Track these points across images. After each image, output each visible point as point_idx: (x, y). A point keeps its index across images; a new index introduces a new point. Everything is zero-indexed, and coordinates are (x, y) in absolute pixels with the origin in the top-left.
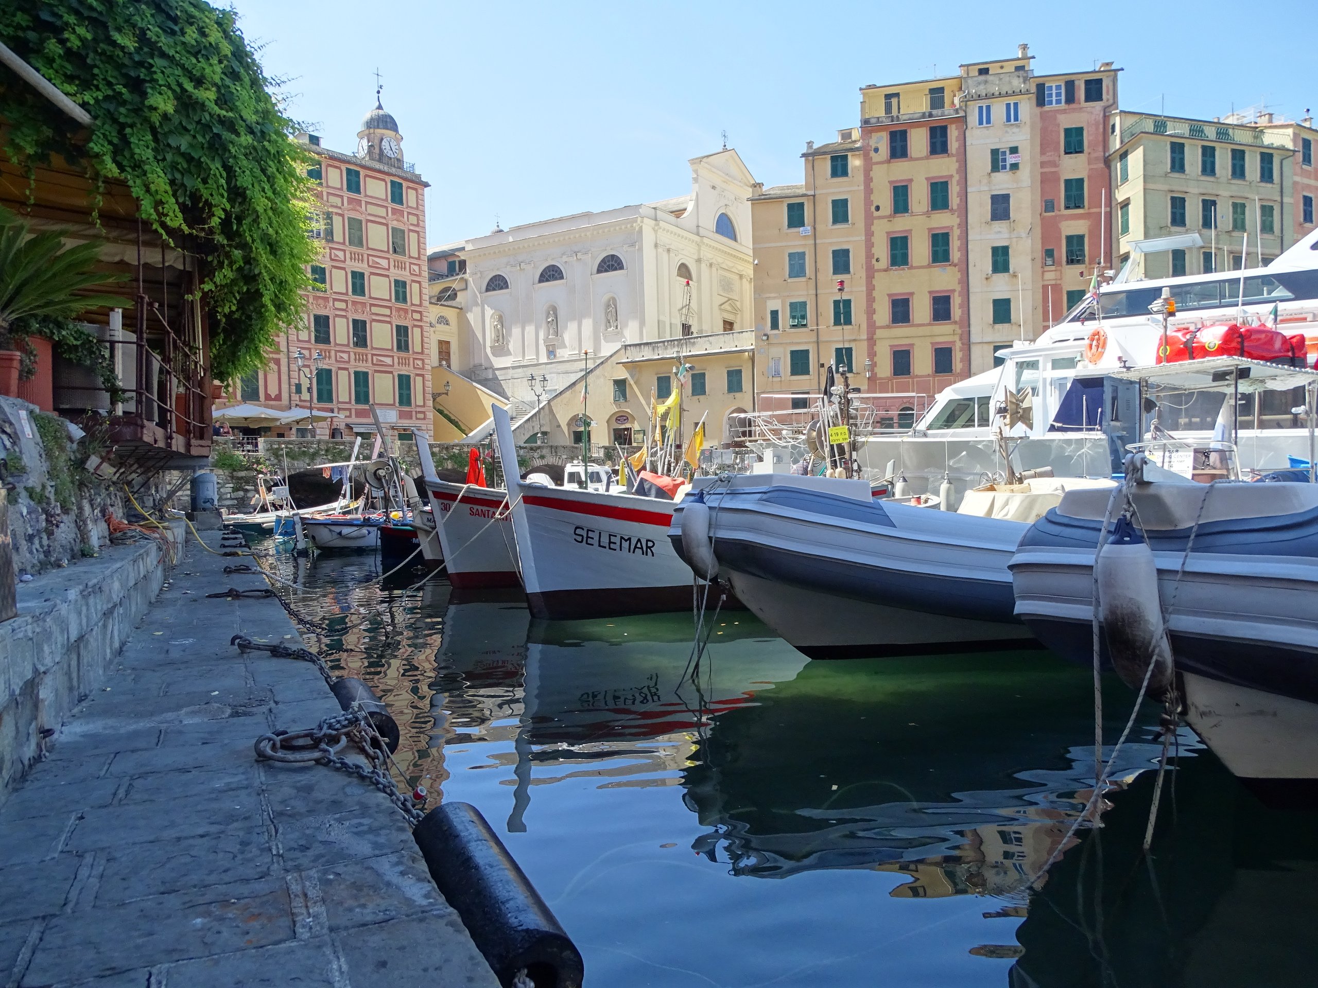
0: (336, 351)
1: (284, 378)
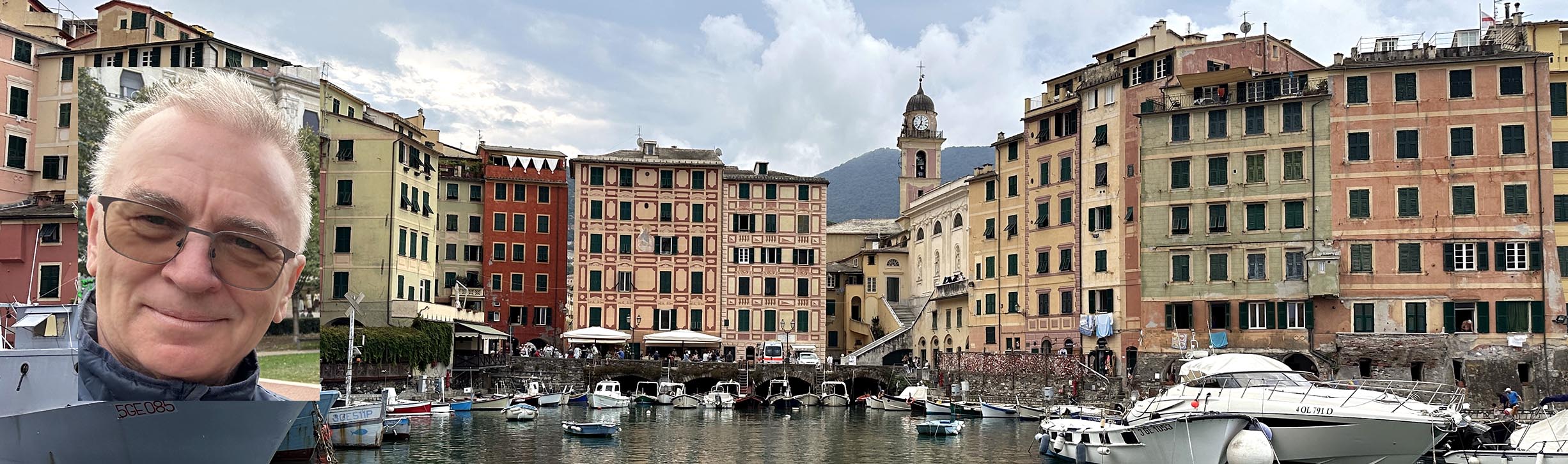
0: (753, 299)
1: (718, 316)
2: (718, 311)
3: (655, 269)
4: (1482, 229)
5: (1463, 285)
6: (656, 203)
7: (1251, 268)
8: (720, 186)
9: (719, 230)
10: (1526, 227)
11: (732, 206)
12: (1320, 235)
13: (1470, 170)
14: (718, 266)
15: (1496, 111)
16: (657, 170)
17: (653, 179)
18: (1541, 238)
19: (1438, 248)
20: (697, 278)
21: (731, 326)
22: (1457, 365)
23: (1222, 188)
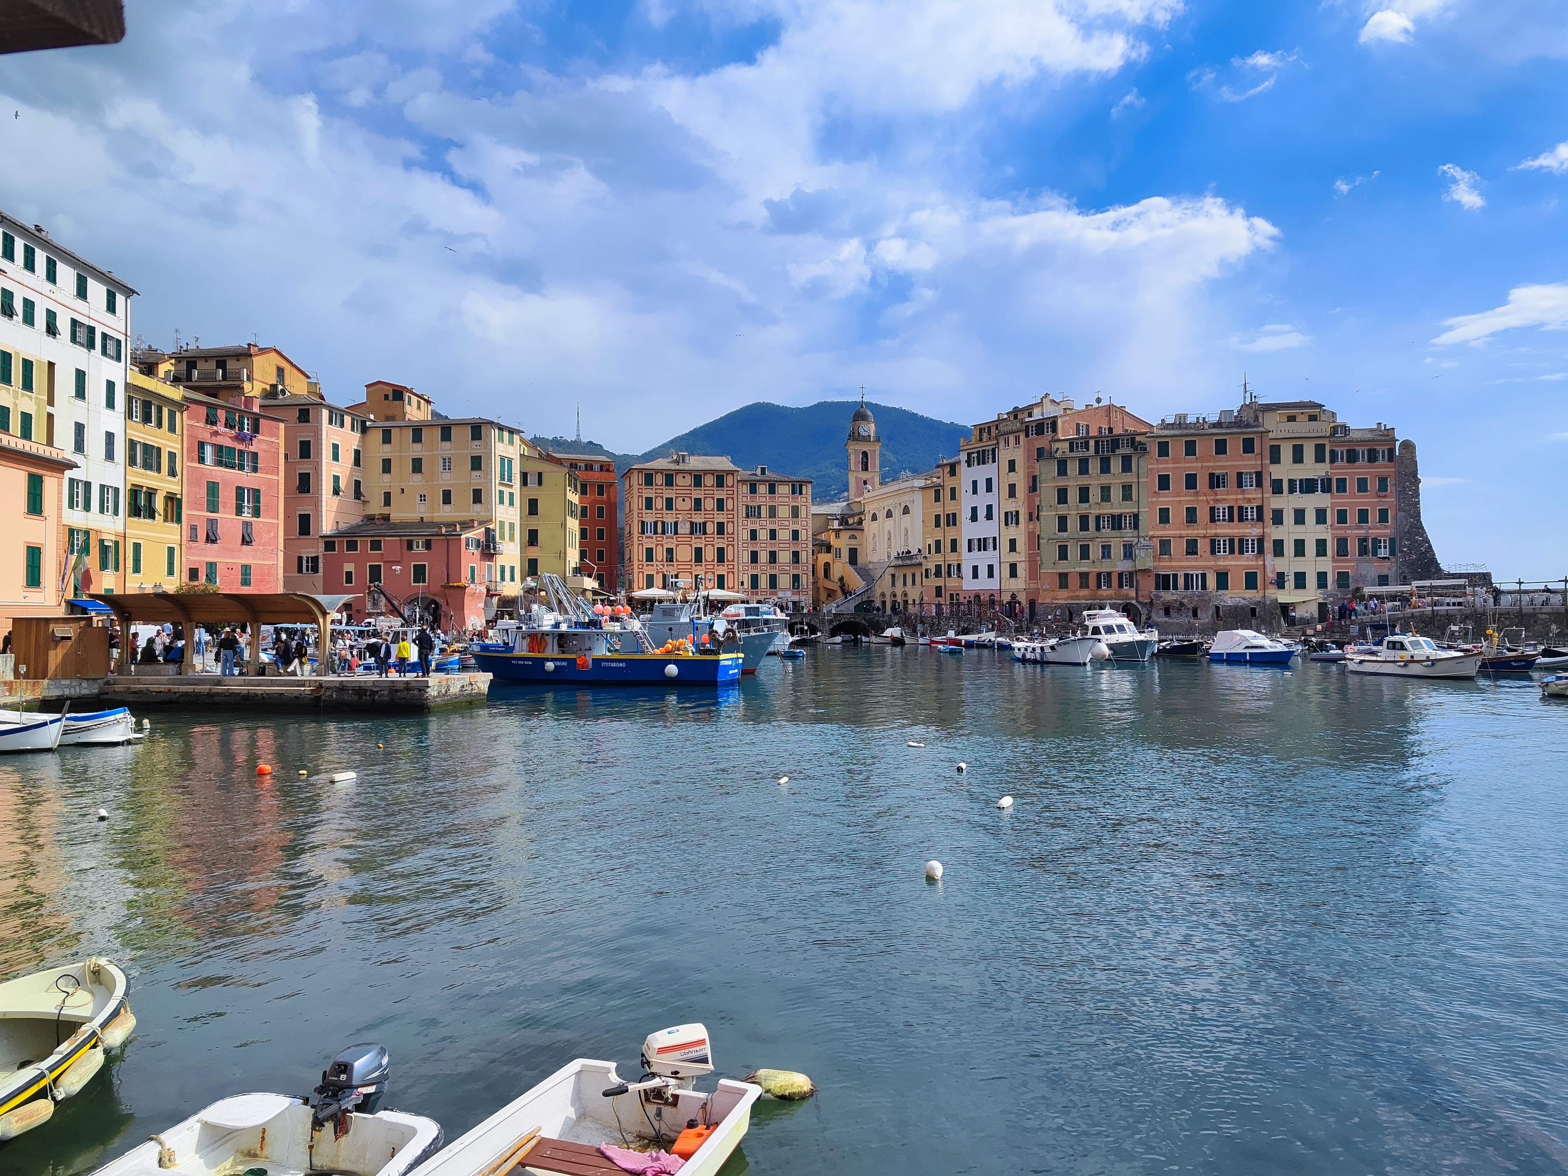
0: (761, 566)
1: (736, 579)
2: (736, 575)
3: (691, 545)
4: (1231, 531)
5: (1221, 563)
6: (691, 498)
7: (1103, 553)
8: (735, 485)
9: (736, 517)
10: (1255, 529)
11: (745, 499)
12: (1142, 534)
13: (1226, 497)
14: (735, 543)
15: (1240, 463)
16: (691, 474)
17: (688, 480)
18: (1263, 536)
19: (1208, 541)
20: (721, 552)
21: (746, 586)
22: (1217, 608)
23: (1086, 505)
